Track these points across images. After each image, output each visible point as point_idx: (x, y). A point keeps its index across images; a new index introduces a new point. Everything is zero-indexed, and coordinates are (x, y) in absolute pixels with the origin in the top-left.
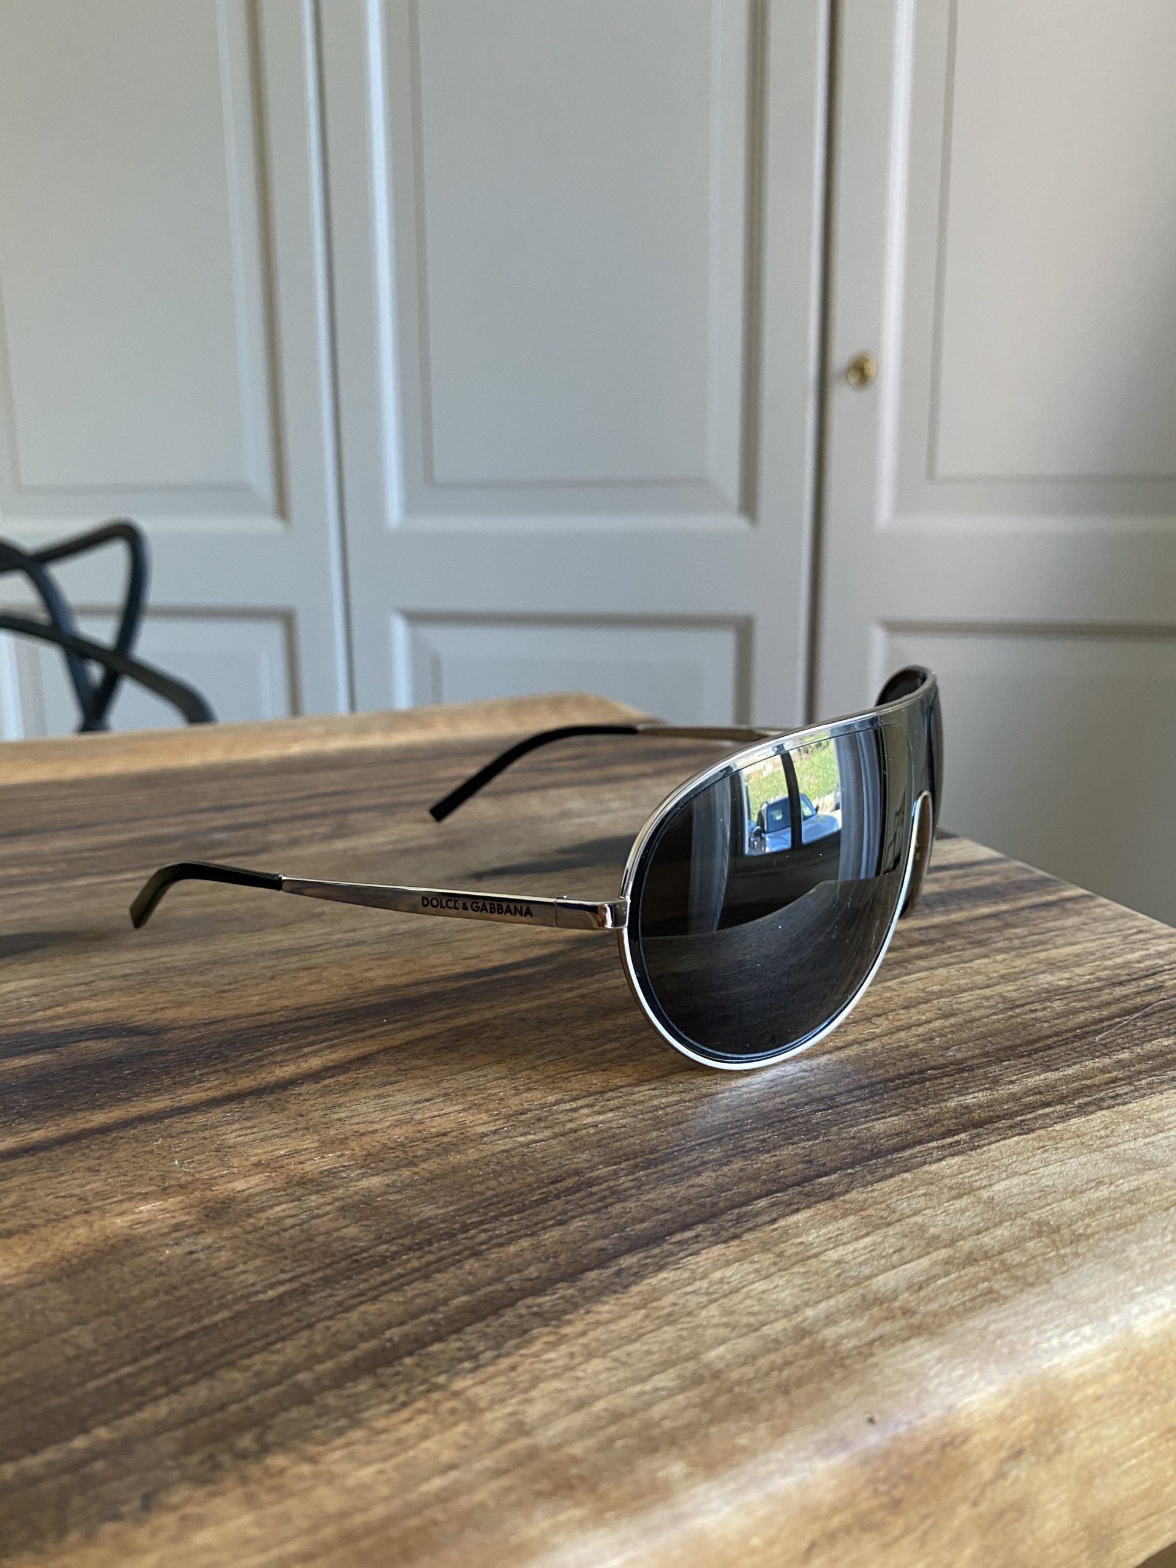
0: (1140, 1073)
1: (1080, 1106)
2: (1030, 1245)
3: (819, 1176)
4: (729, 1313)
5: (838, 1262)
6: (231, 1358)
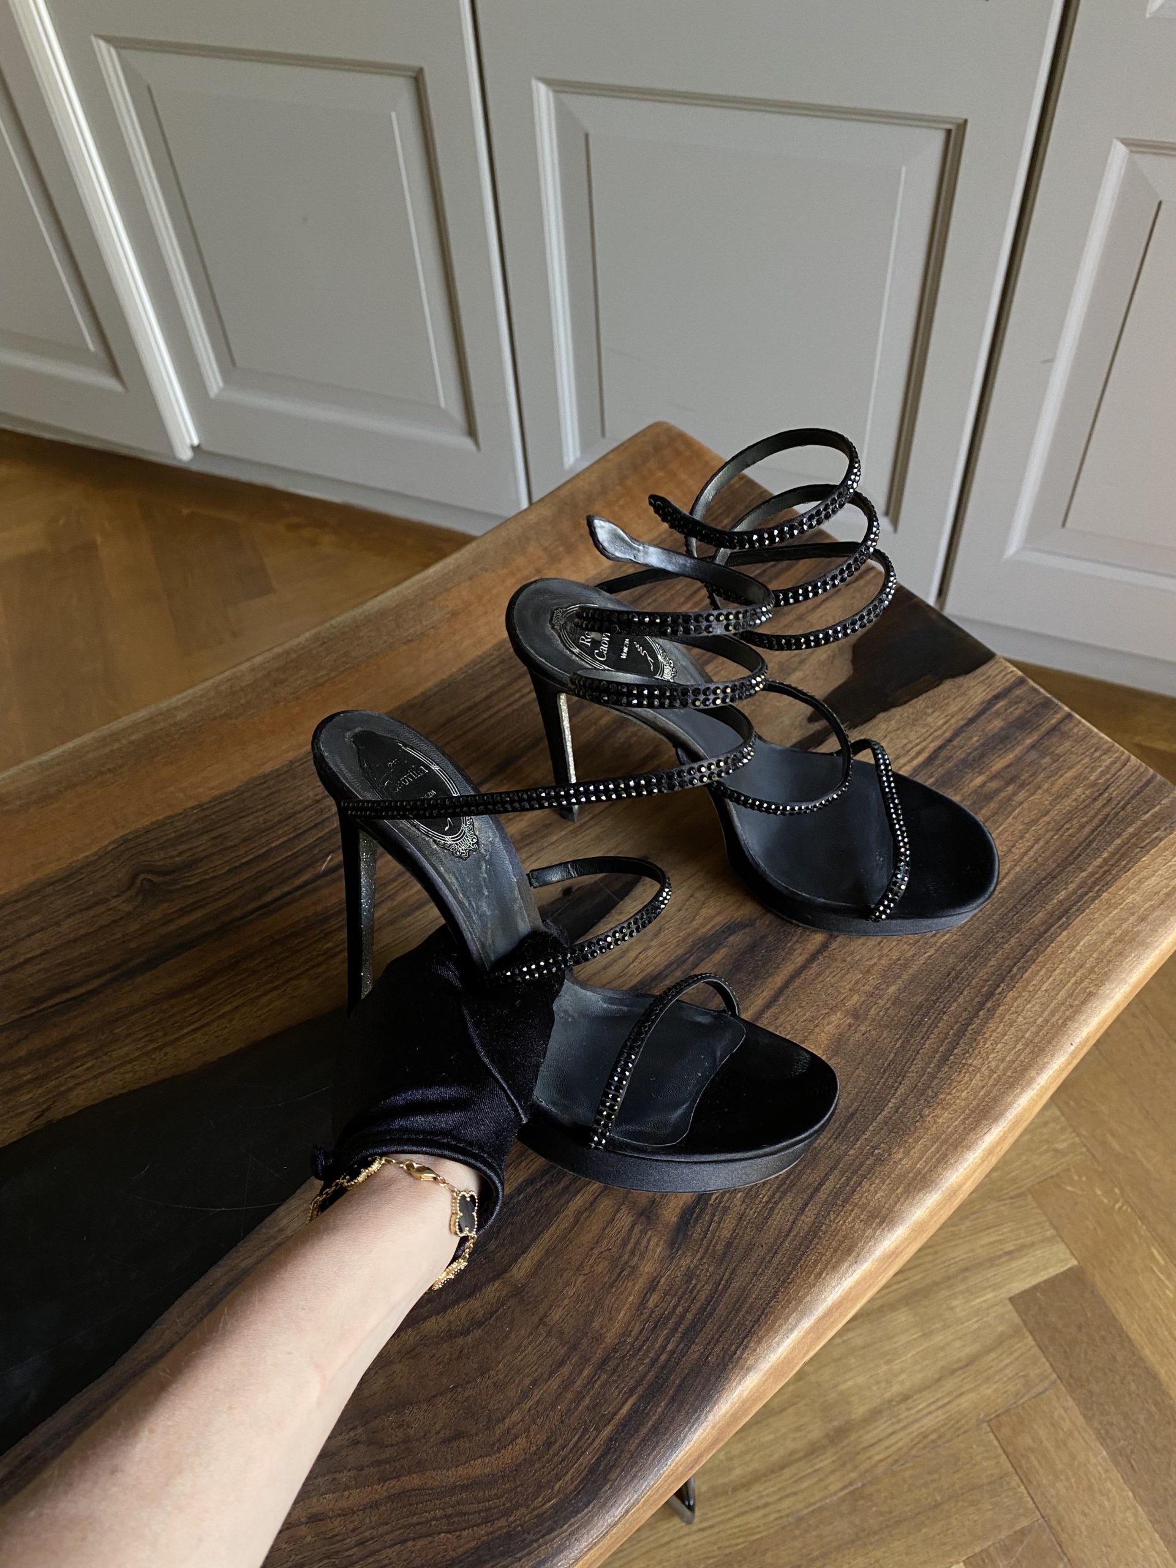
1: (1097, 892)
3: (1027, 952)
4: (1025, 1018)
5: (1046, 991)
6: (905, 1069)
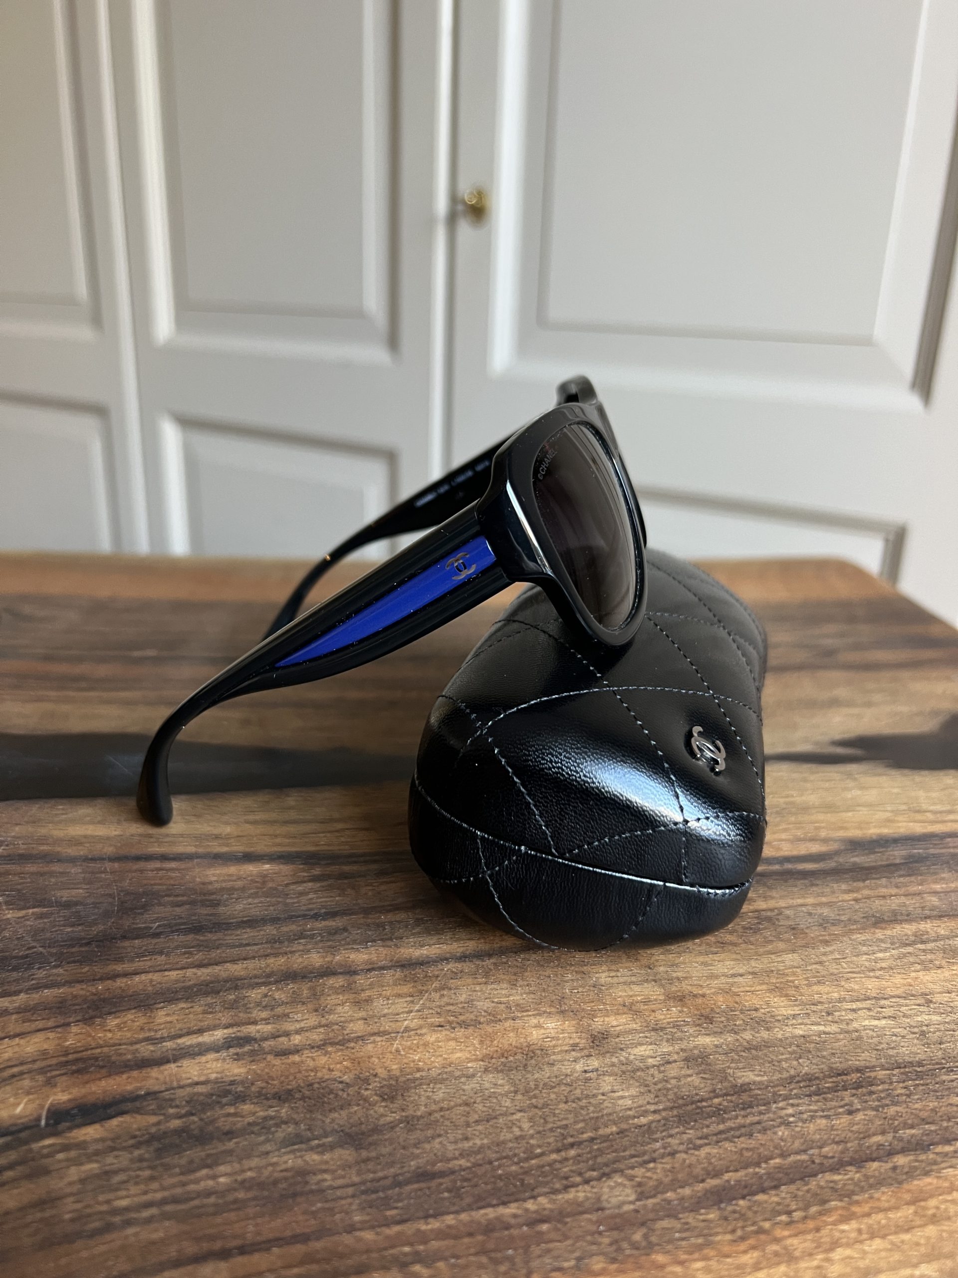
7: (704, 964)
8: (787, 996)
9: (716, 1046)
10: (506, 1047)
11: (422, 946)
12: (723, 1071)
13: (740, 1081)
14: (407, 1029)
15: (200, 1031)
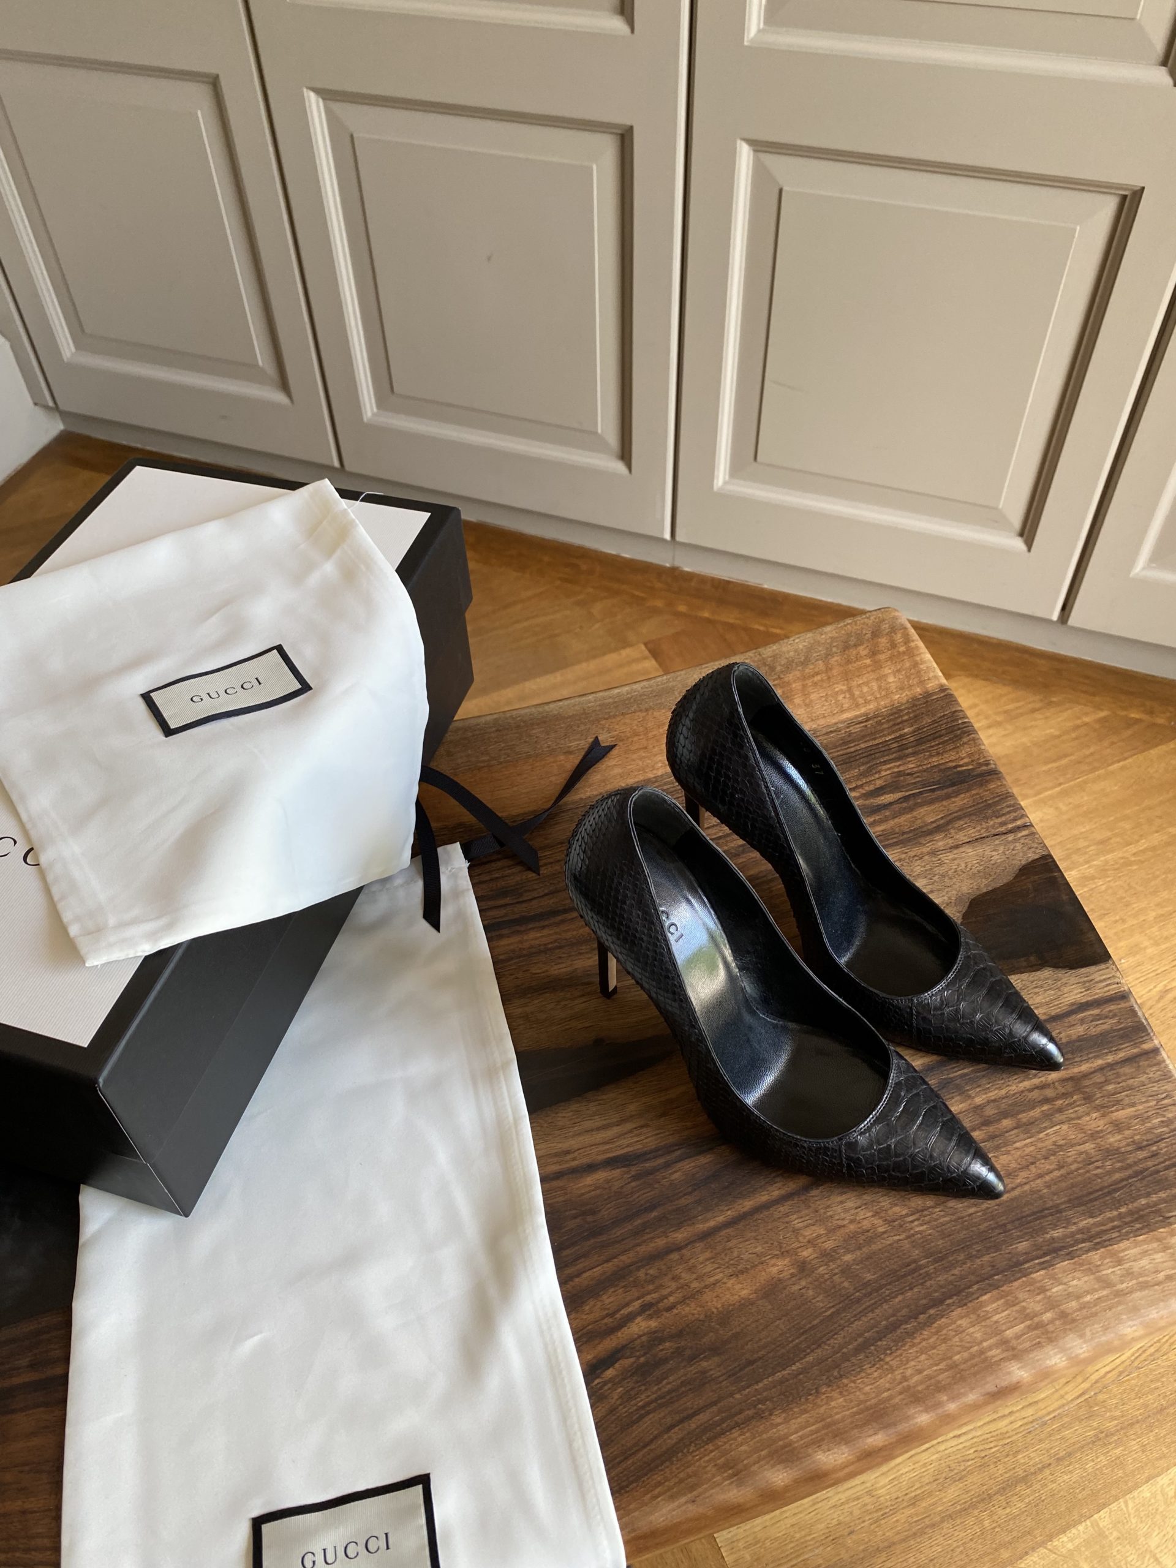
0: (1126, 1223)
1: (1096, 1244)
2: (1057, 1322)
3: (995, 1275)
4: (962, 1340)
5: (996, 1322)
6: (824, 1340)
7: (842, 1202)
8: (882, 1218)
9: (854, 1260)
10: (763, 1282)
11: (706, 1220)
12: (857, 1275)
13: (865, 1281)
14: (717, 1281)
15: (627, 1305)
